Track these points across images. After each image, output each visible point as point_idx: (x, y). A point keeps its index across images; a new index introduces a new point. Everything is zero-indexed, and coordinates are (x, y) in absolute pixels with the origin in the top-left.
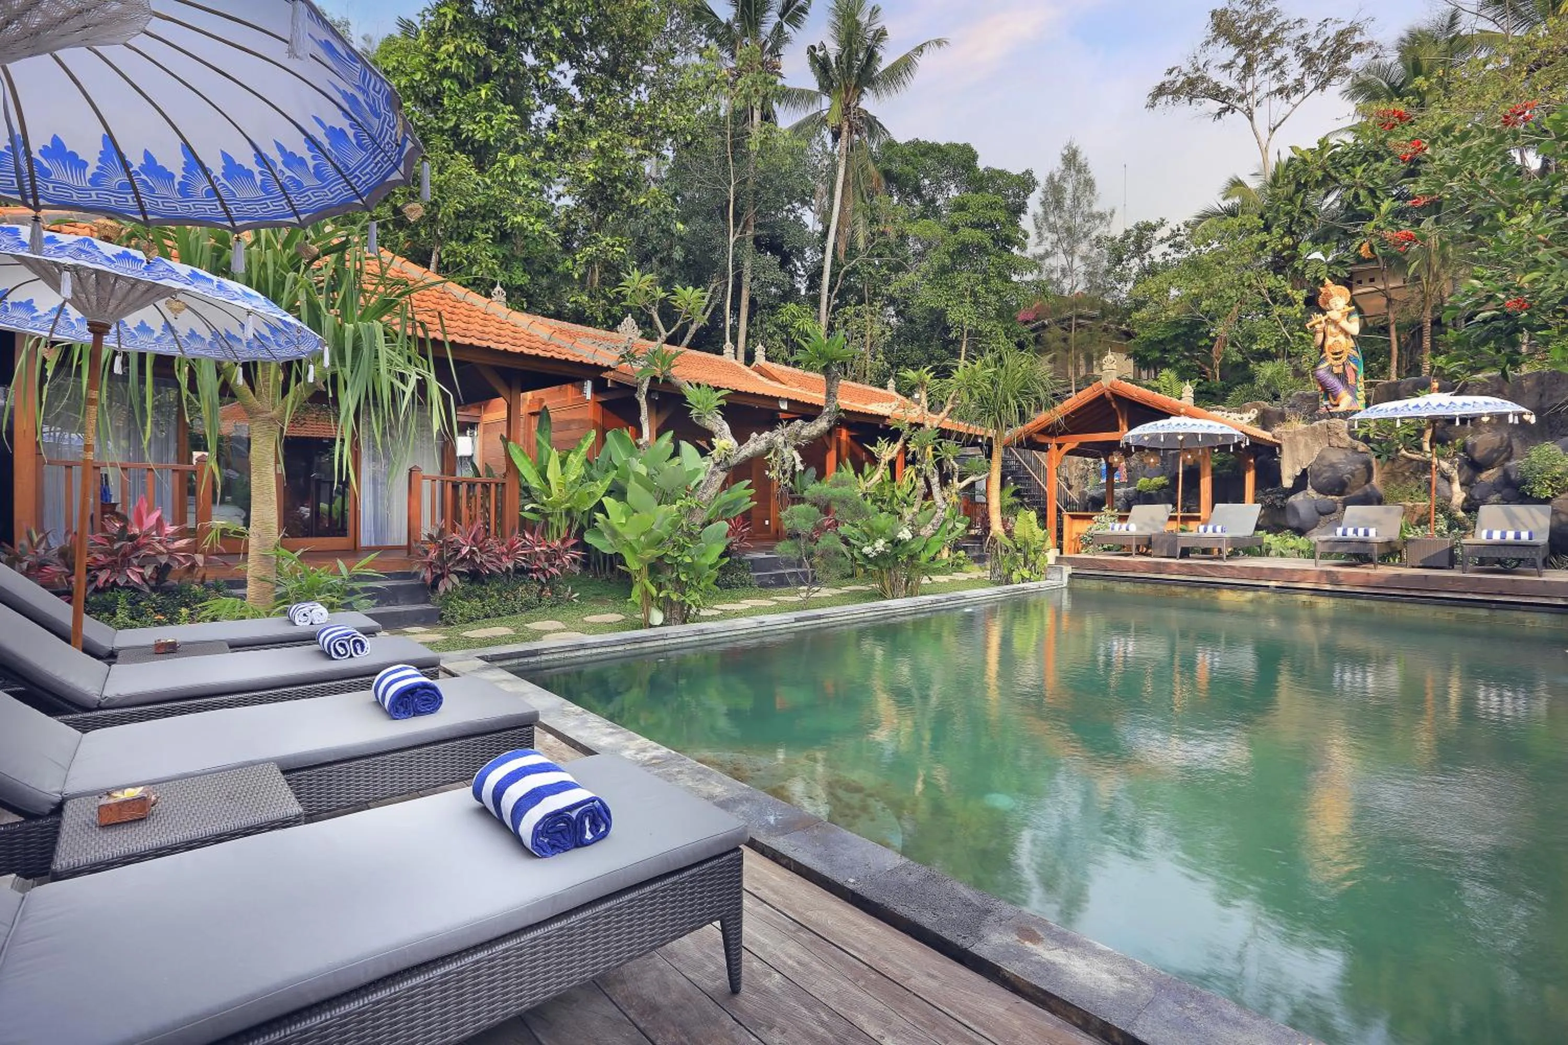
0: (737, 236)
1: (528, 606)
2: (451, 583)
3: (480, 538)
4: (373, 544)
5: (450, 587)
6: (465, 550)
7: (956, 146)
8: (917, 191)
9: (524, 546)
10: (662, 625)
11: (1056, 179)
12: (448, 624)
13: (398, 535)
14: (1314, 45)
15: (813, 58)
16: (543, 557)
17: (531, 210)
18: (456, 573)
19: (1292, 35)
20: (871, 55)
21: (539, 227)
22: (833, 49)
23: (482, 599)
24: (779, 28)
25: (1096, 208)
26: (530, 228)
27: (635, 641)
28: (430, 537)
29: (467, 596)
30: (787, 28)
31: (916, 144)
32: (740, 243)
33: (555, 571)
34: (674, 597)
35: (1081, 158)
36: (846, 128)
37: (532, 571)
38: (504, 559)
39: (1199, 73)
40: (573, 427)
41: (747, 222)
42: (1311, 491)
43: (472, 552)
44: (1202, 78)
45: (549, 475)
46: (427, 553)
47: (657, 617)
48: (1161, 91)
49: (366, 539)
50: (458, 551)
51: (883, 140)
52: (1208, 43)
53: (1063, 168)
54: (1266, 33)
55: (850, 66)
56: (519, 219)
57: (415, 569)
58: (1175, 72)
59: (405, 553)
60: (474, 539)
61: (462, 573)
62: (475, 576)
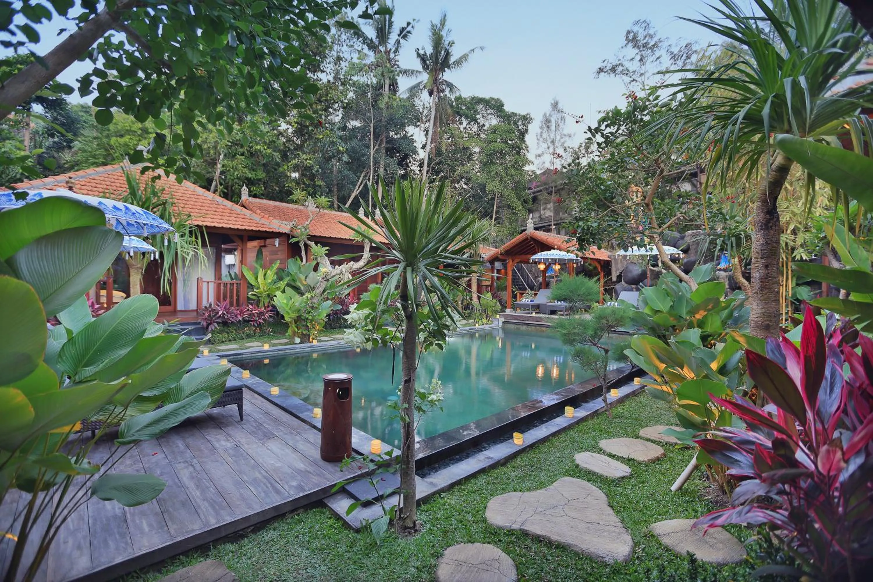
0: (376, 147)
1: (249, 336)
2: (214, 326)
3: (228, 307)
4: (183, 309)
5: (213, 328)
6: (220, 313)
7: (493, 99)
8: (476, 121)
9: (248, 310)
10: (300, 343)
11: (548, 115)
12: (213, 344)
13: (193, 306)
14: (676, 50)
15: (418, 55)
16: (256, 315)
17: (265, 143)
18: (217, 322)
19: (665, 44)
20: (448, 54)
21: (269, 151)
22: (429, 50)
23: (228, 333)
24: (398, 42)
25: (565, 132)
26: (264, 152)
27: (282, 350)
28: (206, 307)
29: (221, 332)
30: (402, 41)
31: (473, 98)
32: (377, 151)
33: (261, 321)
34: (305, 333)
35: (560, 106)
36: (435, 90)
37: (251, 321)
38: (238, 316)
39: (620, 62)
40: (279, 253)
41: (382, 140)
42: (623, 283)
43: (223, 314)
44: (621, 65)
45: (259, 280)
46: (204, 314)
47: (298, 340)
48: (601, 70)
49: (180, 307)
50: (218, 313)
51: (458, 94)
52: (622, 47)
53: (551, 109)
54: (652, 43)
55: (437, 58)
56: (258, 147)
57: (199, 321)
58: (606, 62)
59: (195, 313)
60: (225, 308)
61: (219, 323)
62: (225, 323)
